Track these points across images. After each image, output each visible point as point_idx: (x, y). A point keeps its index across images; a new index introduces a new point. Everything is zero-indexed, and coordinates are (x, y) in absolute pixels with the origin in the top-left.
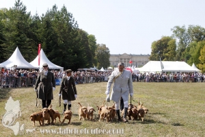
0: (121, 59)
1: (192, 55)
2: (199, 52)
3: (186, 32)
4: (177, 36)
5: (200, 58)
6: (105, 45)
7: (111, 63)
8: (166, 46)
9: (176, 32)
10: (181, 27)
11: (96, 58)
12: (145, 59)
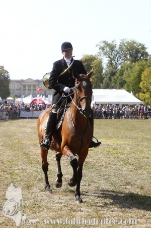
0: (24, 86)
1: (127, 80)
3: (117, 48)
4: (105, 54)
5: (141, 85)
6: (3, 67)
7: (11, 92)
8: (89, 68)
9: (103, 49)
10: (110, 42)
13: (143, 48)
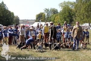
0: (24, 21)
2: (54, 18)
3: (49, 11)
4: (46, 12)
5: (55, 21)
7: (20, 23)
8: (42, 16)
10: (47, 9)
11: (14, 21)
12: (33, 21)
13: (57, 10)
